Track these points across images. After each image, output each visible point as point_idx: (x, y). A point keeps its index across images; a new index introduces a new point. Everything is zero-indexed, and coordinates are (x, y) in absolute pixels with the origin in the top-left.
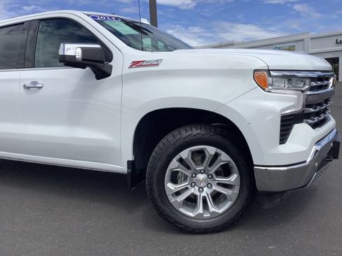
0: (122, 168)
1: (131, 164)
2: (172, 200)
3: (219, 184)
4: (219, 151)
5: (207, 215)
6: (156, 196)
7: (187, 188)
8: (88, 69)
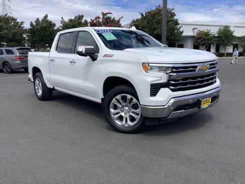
0: (99, 101)
1: (102, 99)
2: (113, 116)
3: (133, 112)
4: (133, 97)
5: (126, 125)
6: (106, 114)
7: (119, 113)
8: (88, 57)
